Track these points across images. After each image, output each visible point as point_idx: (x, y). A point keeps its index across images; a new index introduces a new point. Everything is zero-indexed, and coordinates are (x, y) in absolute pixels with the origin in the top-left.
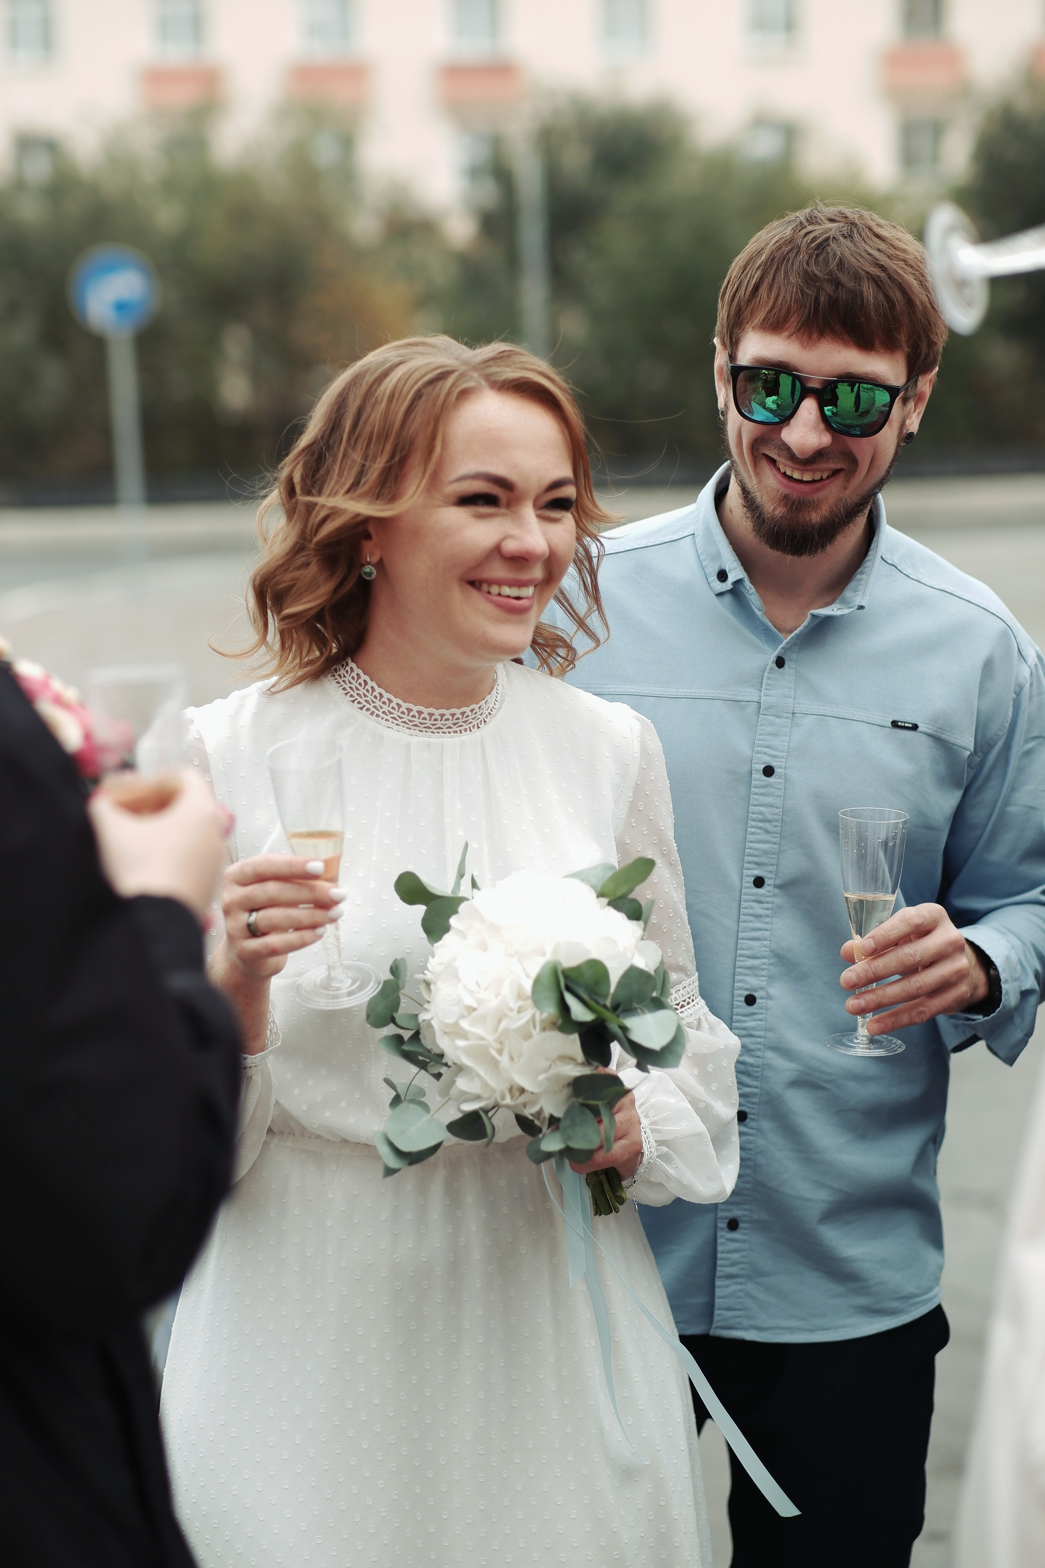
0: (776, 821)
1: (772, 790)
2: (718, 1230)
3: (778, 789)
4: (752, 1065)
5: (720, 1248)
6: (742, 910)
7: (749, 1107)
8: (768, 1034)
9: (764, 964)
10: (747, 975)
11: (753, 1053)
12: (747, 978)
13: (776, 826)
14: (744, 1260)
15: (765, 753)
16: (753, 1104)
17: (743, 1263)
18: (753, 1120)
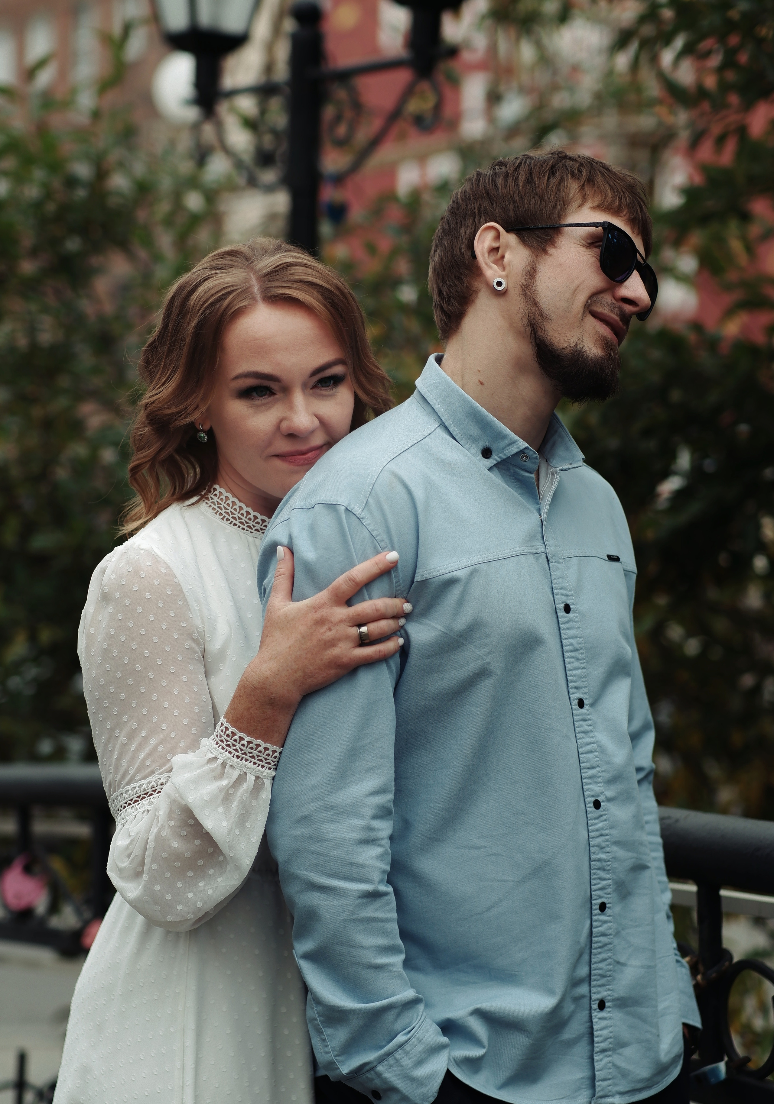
0: (581, 649)
1: (574, 624)
2: (593, 1011)
3: (577, 622)
4: (605, 861)
5: (595, 1027)
6: (576, 729)
7: (607, 898)
8: (612, 831)
9: (599, 772)
10: (590, 784)
11: (604, 850)
12: (591, 786)
13: (582, 654)
14: (611, 1035)
15: (562, 594)
16: (609, 894)
17: (610, 1038)
18: (609, 908)
